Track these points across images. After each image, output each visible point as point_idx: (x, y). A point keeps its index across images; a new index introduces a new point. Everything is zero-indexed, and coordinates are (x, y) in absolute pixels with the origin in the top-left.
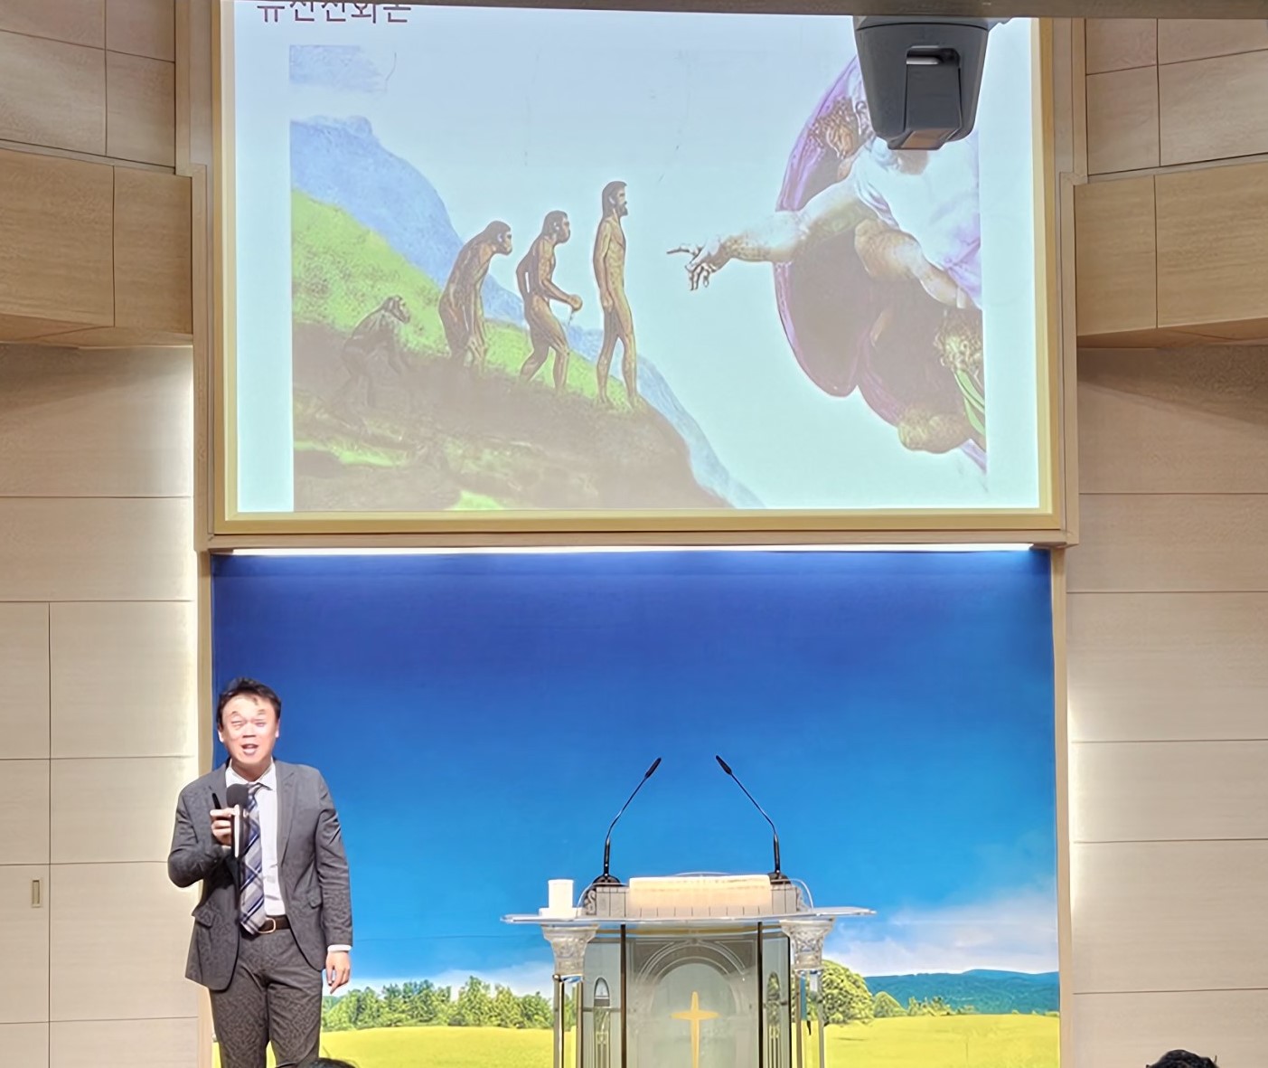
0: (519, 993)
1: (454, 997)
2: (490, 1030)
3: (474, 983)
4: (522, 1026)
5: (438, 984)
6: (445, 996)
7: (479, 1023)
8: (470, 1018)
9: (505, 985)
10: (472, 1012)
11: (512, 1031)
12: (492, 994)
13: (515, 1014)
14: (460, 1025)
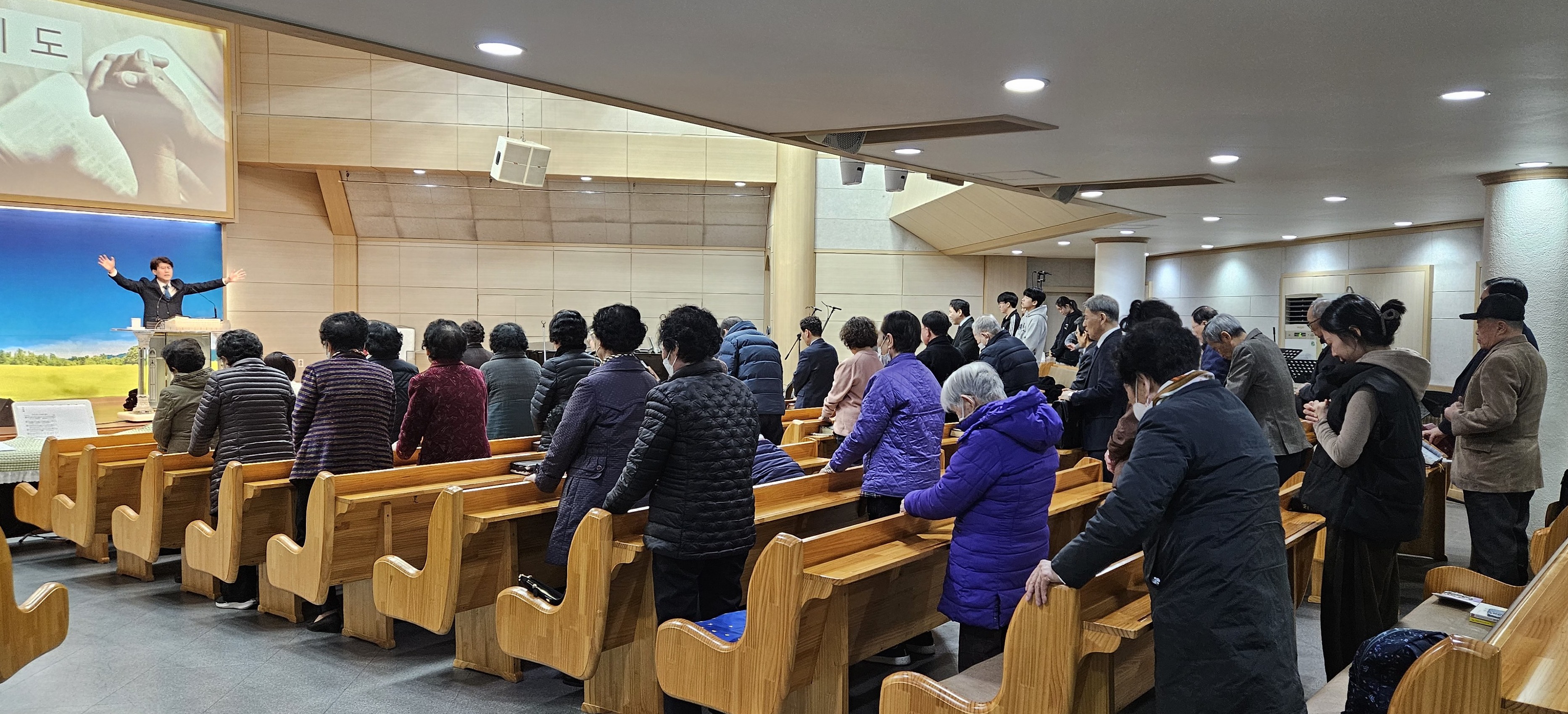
0: (37, 354)
1: (13, 355)
2: (26, 366)
3: (20, 351)
4: (38, 365)
5: (6, 351)
6: (9, 355)
7: (22, 364)
8: (18, 362)
9: (31, 352)
10: (18, 360)
11: (35, 366)
12: (27, 355)
13: (36, 361)
14: (14, 364)
